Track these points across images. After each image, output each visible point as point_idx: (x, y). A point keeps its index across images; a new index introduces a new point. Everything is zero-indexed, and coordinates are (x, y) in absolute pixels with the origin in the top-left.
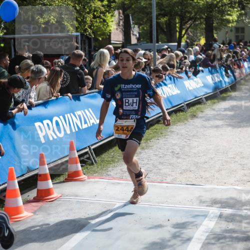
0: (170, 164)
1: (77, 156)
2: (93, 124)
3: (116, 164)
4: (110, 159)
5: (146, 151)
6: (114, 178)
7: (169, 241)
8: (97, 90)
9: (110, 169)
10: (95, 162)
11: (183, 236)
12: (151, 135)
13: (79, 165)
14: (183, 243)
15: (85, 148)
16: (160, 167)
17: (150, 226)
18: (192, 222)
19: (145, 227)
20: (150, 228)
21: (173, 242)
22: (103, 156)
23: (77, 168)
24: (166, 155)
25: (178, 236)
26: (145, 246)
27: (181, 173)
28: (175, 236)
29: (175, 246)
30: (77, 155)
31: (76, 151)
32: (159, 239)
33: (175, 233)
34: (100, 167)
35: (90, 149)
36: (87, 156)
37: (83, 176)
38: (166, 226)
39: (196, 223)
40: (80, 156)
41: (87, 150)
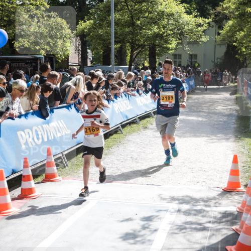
1: (53, 160)
2: (65, 133)
4: (79, 163)
5: (109, 156)
7: (139, 231)
8: (65, 105)
10: (67, 166)
11: (150, 227)
12: (111, 144)
13: (55, 168)
14: (152, 233)
17: (122, 219)
18: (157, 216)
19: (118, 220)
20: (122, 221)
21: (143, 232)
22: (72, 160)
23: (54, 170)
24: (126, 160)
25: (147, 228)
26: (120, 236)
28: (144, 228)
29: (145, 236)
31: (52, 156)
32: (131, 230)
33: (144, 225)
34: (71, 169)
35: (63, 155)
36: (60, 160)
37: (58, 178)
38: (135, 219)
39: (159, 217)
40: (56, 160)
41: (60, 155)
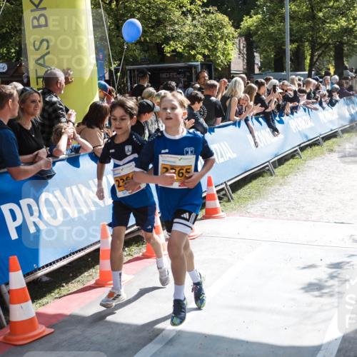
0: (313, 201)
1: (215, 192)
2: (230, 158)
3: (254, 201)
4: (246, 196)
5: (285, 187)
6: (255, 216)
7: (326, 281)
8: (231, 122)
9: (249, 206)
10: (232, 198)
11: (340, 276)
12: (287, 171)
13: (217, 201)
15: (222, 184)
16: (303, 204)
17: (303, 266)
18: (348, 263)
19: (298, 267)
20: (304, 268)
21: (331, 282)
22: (239, 192)
23: (216, 205)
24: (307, 191)
25: (336, 277)
26: (303, 286)
27: (327, 211)
28: (332, 277)
29: (334, 287)
30: (215, 190)
31: (214, 187)
32: (316, 279)
33: (332, 273)
34: (237, 204)
35: (226, 185)
36: (224, 192)
37: (221, 214)
38: (320, 266)
39: (352, 263)
40: (218, 192)
41: (224, 186)
